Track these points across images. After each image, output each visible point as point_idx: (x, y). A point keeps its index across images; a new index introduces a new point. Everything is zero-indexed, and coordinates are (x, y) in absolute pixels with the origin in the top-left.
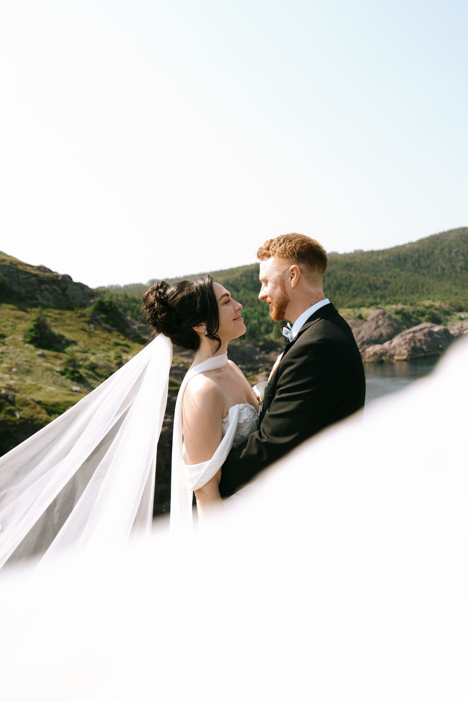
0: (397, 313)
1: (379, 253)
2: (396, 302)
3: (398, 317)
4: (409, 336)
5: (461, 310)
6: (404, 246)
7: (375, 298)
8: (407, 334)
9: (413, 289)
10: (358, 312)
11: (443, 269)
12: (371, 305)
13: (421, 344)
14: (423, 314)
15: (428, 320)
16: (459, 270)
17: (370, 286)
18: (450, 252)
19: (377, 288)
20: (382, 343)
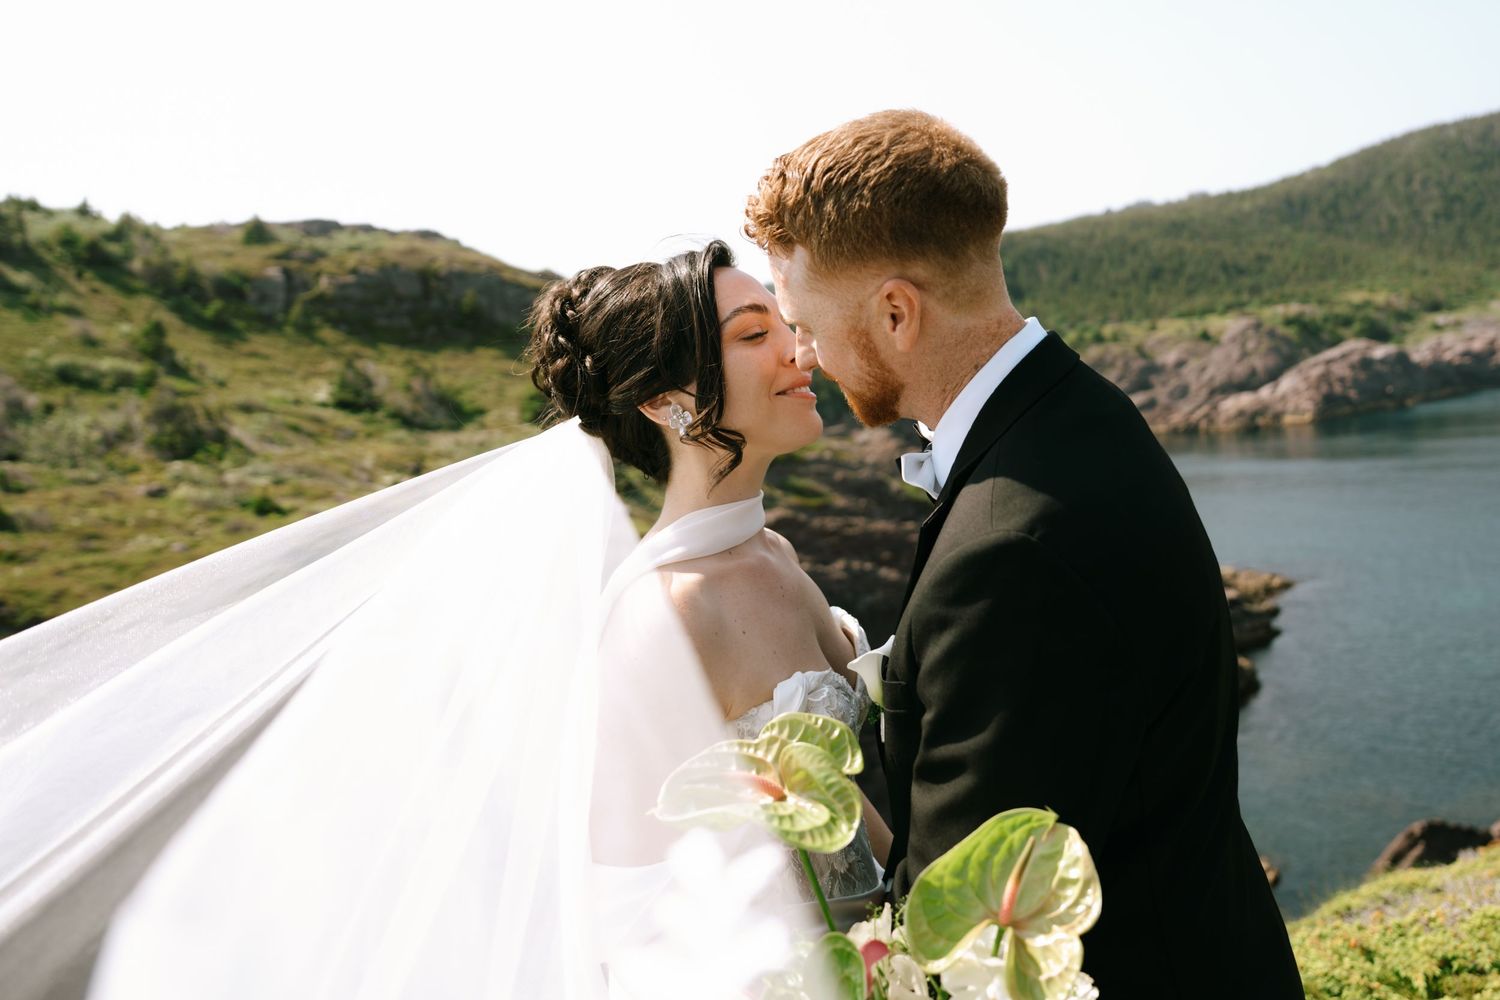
0: (1289, 323)
1: (1244, 195)
2: (1285, 299)
3: (1291, 332)
4: (1316, 372)
5: (1436, 307)
6: (1300, 178)
7: (1238, 292)
8: (1313, 366)
9: (1322, 269)
10: (1199, 325)
11: (1393, 220)
12: (1228, 308)
13: (1344, 387)
14: (1347, 322)
15: (1360, 334)
16: (1429, 219)
17: (1225, 268)
18: (1409, 181)
19: (1241, 272)
20: (1255, 388)
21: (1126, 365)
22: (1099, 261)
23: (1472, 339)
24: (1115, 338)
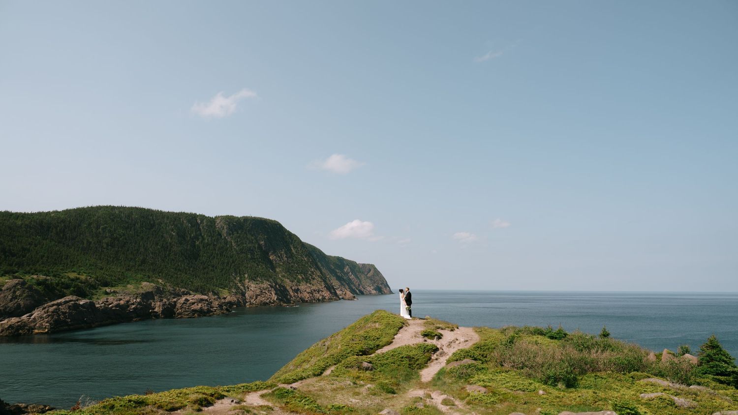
0: (39, 283)
2: (36, 272)
3: (40, 288)
4: (51, 309)
5: (106, 284)
6: (48, 213)
7: (11, 265)
8: (51, 306)
9: (55, 260)
11: (89, 243)
12: (6, 273)
13: (65, 317)
14: (67, 287)
15: (73, 293)
16: (105, 246)
18: (98, 228)
19: (13, 255)
20: (19, 316)
23: (120, 300)
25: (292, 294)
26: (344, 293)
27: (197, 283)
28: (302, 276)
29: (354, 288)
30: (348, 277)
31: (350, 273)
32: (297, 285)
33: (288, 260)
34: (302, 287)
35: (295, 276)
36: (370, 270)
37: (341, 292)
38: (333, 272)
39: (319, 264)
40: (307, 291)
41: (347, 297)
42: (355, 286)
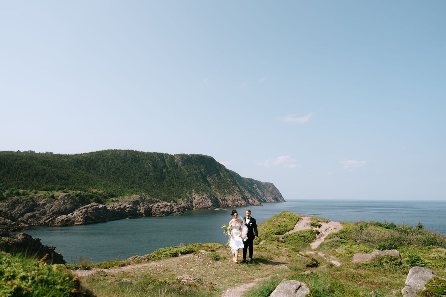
0: (77, 195)
2: (75, 189)
3: (77, 198)
4: (84, 210)
5: (113, 196)
6: (81, 155)
7: (62, 185)
9: (85, 181)
10: (51, 193)
11: (103, 171)
12: (59, 190)
13: (91, 215)
14: (92, 197)
15: (95, 201)
16: (112, 173)
17: (58, 177)
18: (108, 163)
19: (63, 179)
20: (67, 214)
21: (27, 203)
22: (18, 168)
23: (121, 205)
24: (24, 194)
25: (221, 202)
26: (254, 201)
27: (164, 195)
28: (227, 191)
29: (260, 198)
30: (256, 191)
31: (257, 189)
32: (224, 196)
33: (218, 180)
34: (228, 197)
35: (223, 191)
36: (270, 187)
37: (252, 201)
38: (246, 188)
39: (237, 183)
40: (231, 200)
41: (256, 204)
42: (260, 197)
